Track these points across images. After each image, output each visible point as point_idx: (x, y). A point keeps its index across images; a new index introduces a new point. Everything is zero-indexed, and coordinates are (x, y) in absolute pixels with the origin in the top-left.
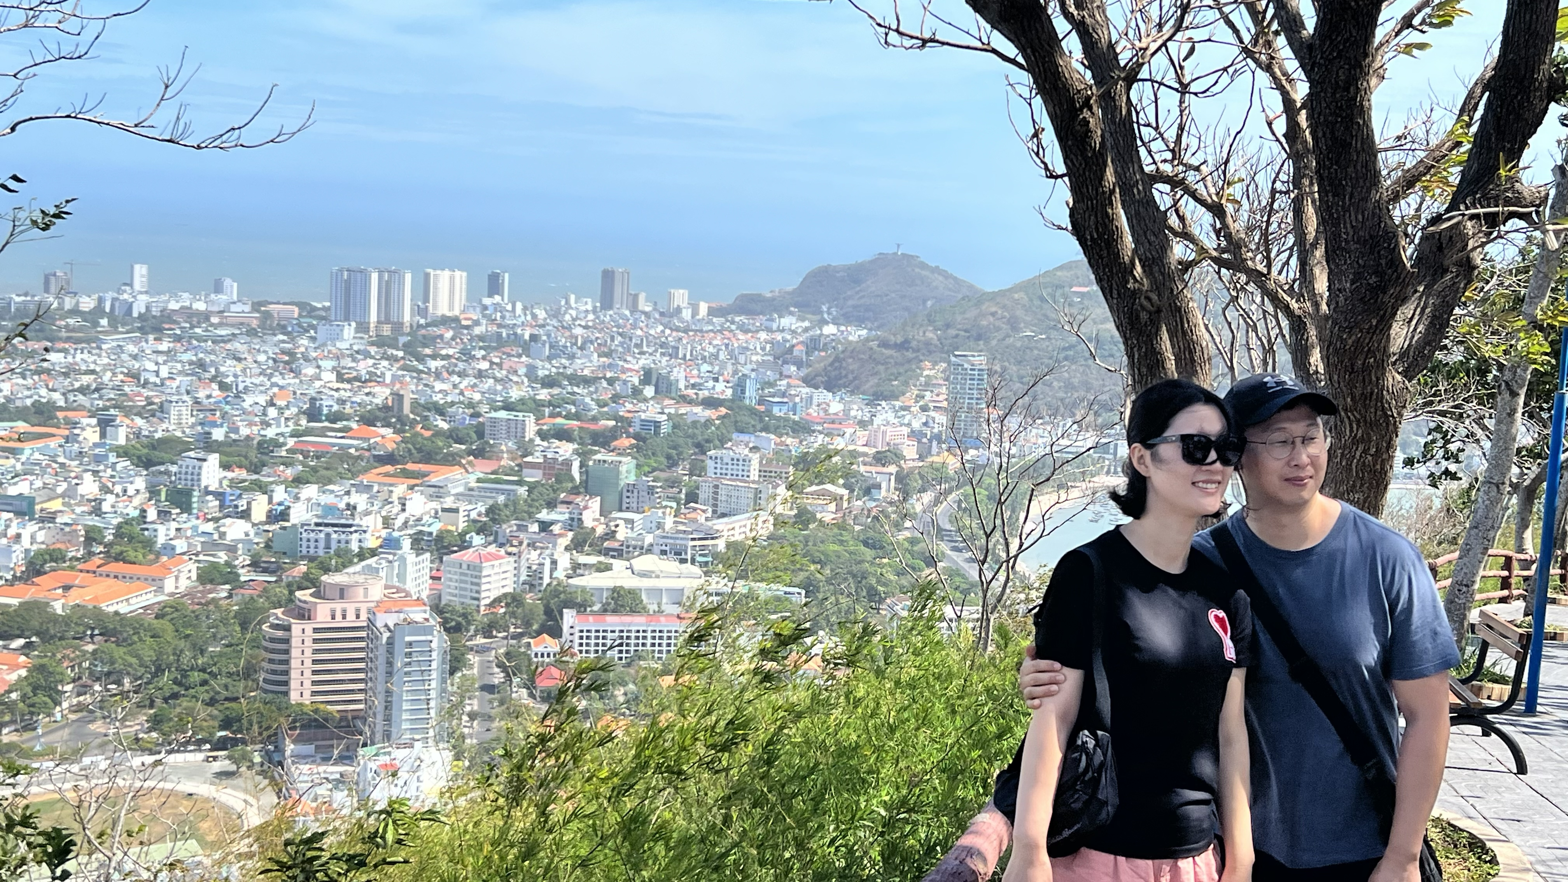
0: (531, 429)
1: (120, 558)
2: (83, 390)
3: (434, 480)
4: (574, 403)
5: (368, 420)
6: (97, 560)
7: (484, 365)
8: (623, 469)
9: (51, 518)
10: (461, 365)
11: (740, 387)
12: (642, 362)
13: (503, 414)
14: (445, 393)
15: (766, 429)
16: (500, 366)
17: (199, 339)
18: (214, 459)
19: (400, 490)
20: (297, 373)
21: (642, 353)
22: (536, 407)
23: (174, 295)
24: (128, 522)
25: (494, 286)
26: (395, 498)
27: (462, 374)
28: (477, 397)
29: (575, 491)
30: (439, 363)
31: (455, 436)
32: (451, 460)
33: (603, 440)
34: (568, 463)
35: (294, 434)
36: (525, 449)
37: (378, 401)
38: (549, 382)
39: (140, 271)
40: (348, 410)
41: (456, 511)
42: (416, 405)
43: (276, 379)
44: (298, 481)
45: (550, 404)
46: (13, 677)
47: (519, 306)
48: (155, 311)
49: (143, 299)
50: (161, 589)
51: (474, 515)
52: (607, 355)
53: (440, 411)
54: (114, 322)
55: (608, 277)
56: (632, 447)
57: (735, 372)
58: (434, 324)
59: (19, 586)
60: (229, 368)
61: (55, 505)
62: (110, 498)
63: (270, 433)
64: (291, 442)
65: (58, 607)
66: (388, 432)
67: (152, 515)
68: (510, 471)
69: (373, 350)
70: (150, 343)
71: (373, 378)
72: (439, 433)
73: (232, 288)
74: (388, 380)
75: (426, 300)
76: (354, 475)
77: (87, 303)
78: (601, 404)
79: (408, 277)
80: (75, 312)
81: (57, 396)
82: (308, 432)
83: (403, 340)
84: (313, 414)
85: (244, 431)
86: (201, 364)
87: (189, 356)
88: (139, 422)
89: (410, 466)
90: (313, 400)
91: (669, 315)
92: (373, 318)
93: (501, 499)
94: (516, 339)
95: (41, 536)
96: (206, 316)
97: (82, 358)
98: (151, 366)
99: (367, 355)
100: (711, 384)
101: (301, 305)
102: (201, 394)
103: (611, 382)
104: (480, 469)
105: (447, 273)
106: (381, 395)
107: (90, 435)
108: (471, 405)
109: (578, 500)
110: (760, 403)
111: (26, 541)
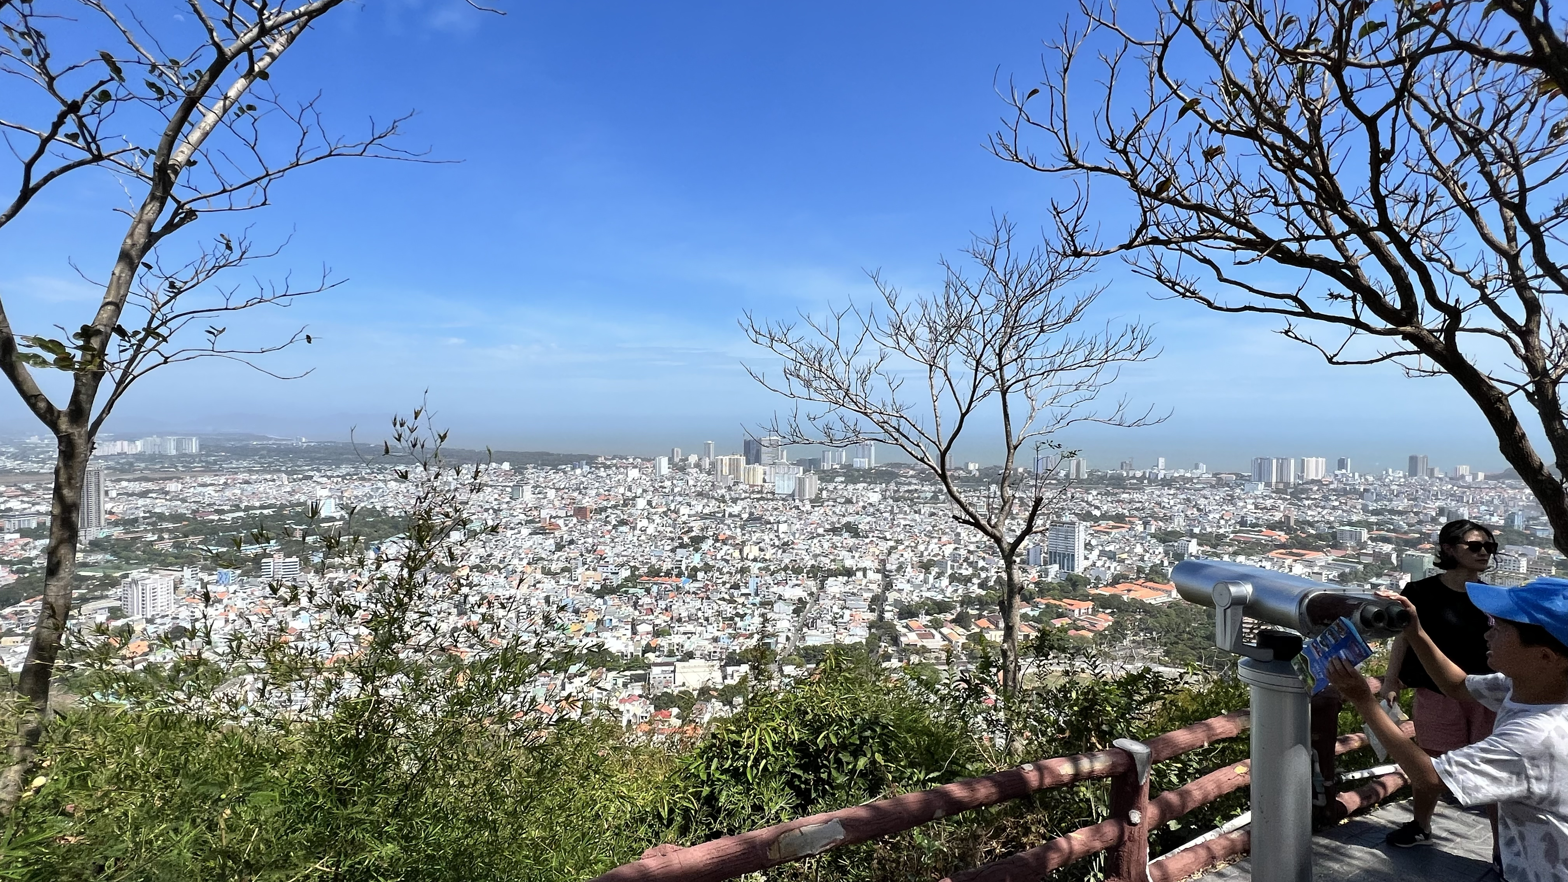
0: (1365, 535)
1: (1151, 580)
2: (1137, 509)
3: (1307, 557)
4: (1392, 524)
5: (1272, 527)
6: (1142, 581)
7: (1336, 503)
8: (1426, 560)
9: (1122, 561)
10: (1323, 503)
11: (1510, 519)
12: (1437, 504)
13: (1347, 528)
14: (1314, 516)
15: (1532, 544)
16: (1346, 504)
17: (1188, 489)
18: (1194, 541)
19: (1289, 561)
20: (1235, 505)
21: (1437, 499)
22: (1369, 526)
23: (1177, 470)
24: (1155, 565)
25: (1342, 464)
26: (1286, 565)
27: (1323, 508)
28: (1332, 519)
29: (1394, 569)
30: (1310, 502)
31: (1319, 537)
32: (1318, 549)
33: (1413, 544)
34: (1389, 555)
35: (1233, 532)
36: (1363, 545)
37: (1277, 519)
38: (1375, 513)
39: (1162, 461)
40: (1260, 522)
41: (1321, 574)
42: (1297, 522)
43: (1225, 507)
44: (1235, 553)
45: (1377, 524)
46: (1106, 625)
47: (1357, 475)
48: (1168, 477)
49: (1163, 472)
50: (1170, 596)
51: (1331, 577)
52: (1415, 499)
53: (1311, 524)
54: (1150, 482)
55: (1413, 460)
56: (1431, 548)
57: (1506, 511)
58: (1307, 483)
59: (1109, 588)
60: (1202, 502)
61: (1125, 556)
62: (1148, 555)
63: (1221, 531)
64: (1232, 536)
65: (1125, 598)
66: (1282, 533)
67: (1166, 563)
68: (1353, 556)
69: (1274, 495)
70: (1166, 490)
71: (1274, 508)
72: (1310, 535)
73: (1203, 467)
74: (1282, 509)
75: (1303, 472)
76: (1264, 553)
77: (1139, 474)
78: (1409, 525)
79: (1292, 461)
80: (1134, 477)
81: (1125, 511)
82: (1240, 531)
83: (1289, 491)
84: (1243, 523)
85: (1209, 530)
86: (1188, 500)
87: (1184, 496)
88: (1161, 523)
89: (1294, 551)
90: (1243, 517)
91: (1456, 479)
92: (1274, 480)
93: (1347, 570)
94: (1355, 491)
95: (1118, 568)
96: (1191, 479)
97: (1137, 496)
98: (1166, 500)
99: (1271, 498)
100: (1488, 517)
101: (1237, 475)
102: (1189, 513)
103: (1416, 513)
104: (1334, 554)
105: (1314, 459)
106: (1278, 516)
107: (1140, 528)
108: (1328, 522)
109: (1396, 574)
110: (1527, 528)
111: (1112, 569)
